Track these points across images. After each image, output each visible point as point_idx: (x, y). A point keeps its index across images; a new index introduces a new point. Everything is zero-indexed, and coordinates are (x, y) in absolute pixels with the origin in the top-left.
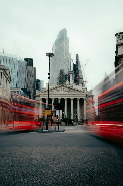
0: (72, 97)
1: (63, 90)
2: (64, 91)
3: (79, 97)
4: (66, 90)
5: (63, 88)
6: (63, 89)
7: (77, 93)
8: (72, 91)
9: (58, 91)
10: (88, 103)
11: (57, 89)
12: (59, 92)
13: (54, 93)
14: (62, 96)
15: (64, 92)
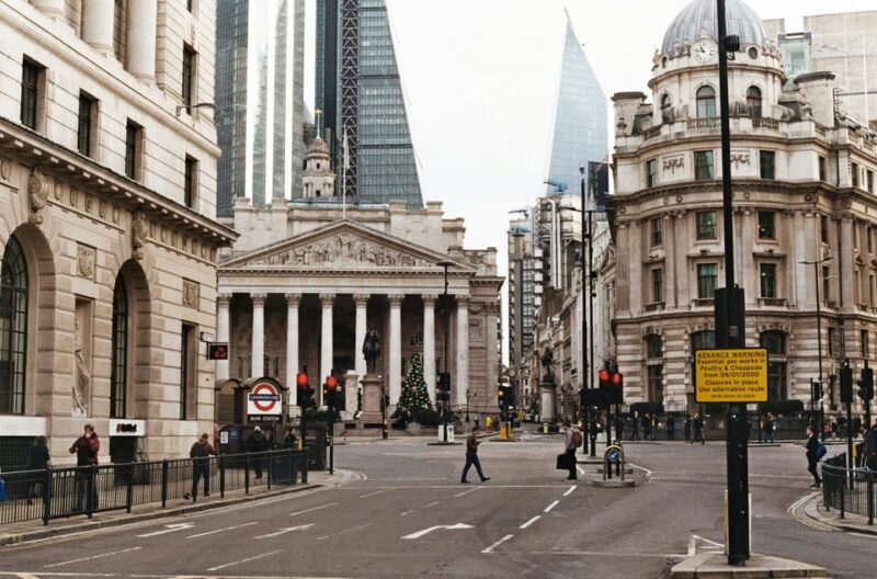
0: (395, 289)
1: (345, 248)
2: (351, 256)
3: (431, 289)
4: (363, 252)
5: (346, 239)
6: (349, 245)
7: (420, 266)
8: (394, 254)
9: (323, 256)
10: (474, 317)
11: (317, 247)
12: (325, 259)
13: (301, 267)
14: (343, 282)
15: (352, 261)
